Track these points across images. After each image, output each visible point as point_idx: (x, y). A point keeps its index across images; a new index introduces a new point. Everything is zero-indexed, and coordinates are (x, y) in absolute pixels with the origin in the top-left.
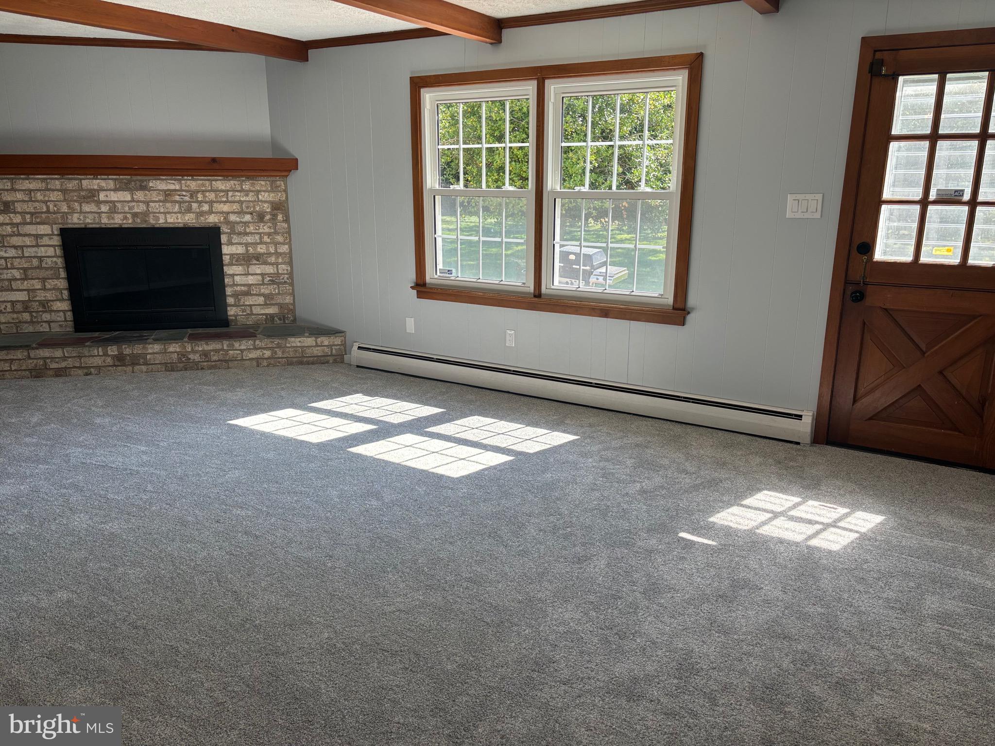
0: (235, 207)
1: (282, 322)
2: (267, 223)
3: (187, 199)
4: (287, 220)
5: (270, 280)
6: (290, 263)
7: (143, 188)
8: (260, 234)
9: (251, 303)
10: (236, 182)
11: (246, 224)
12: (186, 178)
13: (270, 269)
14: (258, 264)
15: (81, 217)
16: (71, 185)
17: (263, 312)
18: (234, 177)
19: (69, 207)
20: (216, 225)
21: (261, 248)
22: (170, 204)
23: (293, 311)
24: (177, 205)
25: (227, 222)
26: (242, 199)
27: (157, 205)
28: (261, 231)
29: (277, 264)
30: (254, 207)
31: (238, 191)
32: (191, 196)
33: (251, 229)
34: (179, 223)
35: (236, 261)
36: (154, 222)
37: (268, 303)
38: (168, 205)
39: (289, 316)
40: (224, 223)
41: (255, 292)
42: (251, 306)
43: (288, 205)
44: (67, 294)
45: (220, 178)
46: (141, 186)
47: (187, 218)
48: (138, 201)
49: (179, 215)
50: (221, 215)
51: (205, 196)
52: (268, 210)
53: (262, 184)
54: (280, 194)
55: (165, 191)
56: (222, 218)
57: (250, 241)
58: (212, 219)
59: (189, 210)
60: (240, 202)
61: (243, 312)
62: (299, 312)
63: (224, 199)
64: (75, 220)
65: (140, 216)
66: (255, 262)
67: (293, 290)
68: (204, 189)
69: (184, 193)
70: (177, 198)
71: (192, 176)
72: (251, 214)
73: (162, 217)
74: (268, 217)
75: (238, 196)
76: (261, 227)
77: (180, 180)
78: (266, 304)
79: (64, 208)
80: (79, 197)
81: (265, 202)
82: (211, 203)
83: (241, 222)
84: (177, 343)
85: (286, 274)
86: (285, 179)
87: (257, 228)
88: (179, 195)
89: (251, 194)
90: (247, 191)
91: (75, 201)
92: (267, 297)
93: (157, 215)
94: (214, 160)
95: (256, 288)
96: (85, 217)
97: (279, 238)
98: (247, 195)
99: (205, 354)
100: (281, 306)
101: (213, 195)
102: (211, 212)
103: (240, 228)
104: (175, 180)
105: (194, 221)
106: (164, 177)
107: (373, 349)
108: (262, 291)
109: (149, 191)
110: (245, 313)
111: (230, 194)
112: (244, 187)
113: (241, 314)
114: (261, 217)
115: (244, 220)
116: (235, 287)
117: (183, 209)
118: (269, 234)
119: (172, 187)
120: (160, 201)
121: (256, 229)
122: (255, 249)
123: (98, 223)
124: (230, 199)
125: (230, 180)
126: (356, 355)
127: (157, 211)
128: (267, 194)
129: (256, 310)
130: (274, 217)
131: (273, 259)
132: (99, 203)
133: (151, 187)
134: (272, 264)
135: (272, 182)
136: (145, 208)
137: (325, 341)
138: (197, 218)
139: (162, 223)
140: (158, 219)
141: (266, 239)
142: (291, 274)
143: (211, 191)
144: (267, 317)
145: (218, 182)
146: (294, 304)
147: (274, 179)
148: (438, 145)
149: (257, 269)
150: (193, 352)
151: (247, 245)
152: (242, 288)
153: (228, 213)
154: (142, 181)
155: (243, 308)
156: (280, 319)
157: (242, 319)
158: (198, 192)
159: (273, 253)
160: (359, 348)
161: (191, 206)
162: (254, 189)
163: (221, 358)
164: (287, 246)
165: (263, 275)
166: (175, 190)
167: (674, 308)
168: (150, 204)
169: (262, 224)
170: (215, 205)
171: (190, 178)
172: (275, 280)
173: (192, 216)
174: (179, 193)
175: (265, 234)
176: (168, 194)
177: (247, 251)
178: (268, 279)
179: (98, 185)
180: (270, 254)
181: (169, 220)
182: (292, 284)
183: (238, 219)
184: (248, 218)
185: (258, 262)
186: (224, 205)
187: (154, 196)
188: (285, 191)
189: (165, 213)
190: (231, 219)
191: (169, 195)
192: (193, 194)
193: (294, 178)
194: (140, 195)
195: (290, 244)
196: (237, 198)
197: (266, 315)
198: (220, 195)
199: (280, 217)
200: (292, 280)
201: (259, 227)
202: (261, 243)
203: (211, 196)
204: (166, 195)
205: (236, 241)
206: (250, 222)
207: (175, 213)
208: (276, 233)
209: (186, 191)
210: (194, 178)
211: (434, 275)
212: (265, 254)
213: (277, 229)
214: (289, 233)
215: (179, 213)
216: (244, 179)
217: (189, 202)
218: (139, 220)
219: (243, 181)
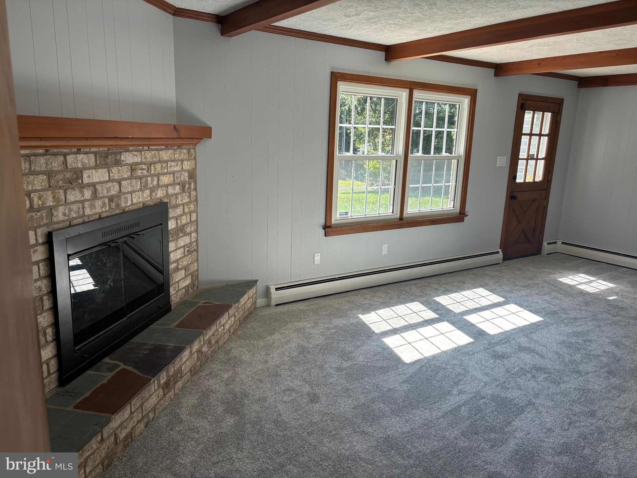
0: (171, 179)
1: (192, 290)
2: (186, 193)
3: (145, 172)
4: (195, 189)
5: (187, 251)
6: (197, 231)
7: (118, 163)
8: (183, 204)
9: (179, 279)
10: (172, 151)
11: (176, 195)
12: (145, 148)
13: (187, 240)
14: (182, 237)
15: (67, 212)
16: (56, 163)
18: (171, 146)
19: (54, 197)
20: (161, 200)
21: (184, 220)
22: (135, 180)
23: (197, 277)
24: (139, 181)
25: (168, 195)
26: (175, 169)
27: (126, 182)
28: (184, 201)
29: (190, 234)
30: (181, 177)
31: (172, 161)
32: (149, 169)
33: (179, 200)
34: (140, 203)
35: (172, 238)
36: (125, 205)
37: (187, 274)
38: (134, 182)
39: (196, 282)
40: (166, 197)
41: (180, 267)
42: (178, 282)
43: (196, 173)
44: (51, 333)
45: (164, 147)
46: (115, 160)
47: (145, 196)
48: (114, 180)
49: (140, 193)
50: (164, 189)
51: (155, 169)
52: (187, 180)
53: (184, 152)
54: (192, 162)
55: (131, 165)
56: (165, 192)
57: (179, 213)
58: (160, 194)
59: (146, 186)
60: (173, 173)
63: (166, 171)
64: (61, 217)
65: (115, 200)
66: (181, 234)
67: (198, 256)
68: (155, 160)
69: (144, 166)
70: (139, 173)
72: (179, 184)
73: (129, 197)
74: (187, 186)
75: (173, 167)
76: (184, 198)
77: (140, 151)
78: (186, 276)
79: (50, 202)
80: (64, 180)
81: (185, 171)
82: (158, 176)
83: (174, 194)
84: (197, 340)
85: (195, 241)
86: (195, 146)
87: (182, 198)
88: (141, 170)
89: (179, 163)
90: (177, 160)
91: (60, 188)
92: (186, 268)
93: (126, 195)
94: (175, 128)
95: (181, 262)
96: (70, 210)
97: (192, 207)
98: (177, 165)
100: (192, 274)
101: (160, 166)
102: (158, 186)
103: (174, 201)
104: (138, 152)
105: (149, 198)
106: (131, 148)
107: (287, 287)
108: (184, 263)
109: (121, 167)
110: (176, 291)
111: (169, 164)
112: (176, 156)
114: (183, 187)
115: (175, 192)
116: (172, 265)
117: (142, 185)
118: (188, 204)
119: (136, 160)
120: (128, 178)
121: (182, 200)
122: (181, 221)
123: (81, 217)
124: (169, 170)
125: (169, 149)
126: (276, 296)
127: (127, 191)
128: (187, 162)
129: (183, 284)
130: (190, 184)
131: (189, 229)
132: (82, 187)
133: (123, 161)
134: (188, 234)
135: (189, 150)
136: (118, 188)
138: (151, 195)
139: (130, 206)
140: (126, 200)
141: (186, 210)
142: (197, 241)
143: (160, 161)
144: (185, 289)
145: (163, 152)
146: (197, 270)
147: (188, 147)
149: (181, 242)
151: (177, 218)
152: (175, 264)
153: (167, 186)
154: (116, 154)
155: (174, 286)
156: (192, 288)
158: (151, 164)
159: (189, 223)
160: (277, 289)
161: (147, 179)
162: (180, 158)
164: (195, 214)
165: (184, 246)
166: (138, 163)
167: (460, 213)
168: (122, 182)
169: (185, 194)
170: (161, 178)
171: (147, 148)
172: (189, 250)
173: (148, 192)
174: (140, 166)
175: (186, 204)
176: (133, 168)
177: (177, 223)
178: (187, 249)
179: (82, 162)
181: (135, 201)
182: (197, 251)
183: (173, 191)
184: (177, 189)
186: (166, 177)
187: (125, 172)
188: (195, 159)
189: (131, 193)
190: (169, 193)
192: (149, 166)
194: (115, 172)
195: (196, 212)
196: (172, 169)
197: (185, 287)
198: (164, 166)
199: (192, 186)
200: (198, 246)
202: (184, 213)
203: (159, 168)
204: (132, 170)
205: (172, 215)
206: (178, 194)
207: (138, 191)
208: (190, 202)
209: (145, 164)
210: (150, 147)
211: (337, 217)
212: (186, 224)
213: (191, 198)
214: (196, 200)
215: (141, 190)
216: (176, 147)
217: (147, 176)
218: (114, 205)
219: (175, 150)
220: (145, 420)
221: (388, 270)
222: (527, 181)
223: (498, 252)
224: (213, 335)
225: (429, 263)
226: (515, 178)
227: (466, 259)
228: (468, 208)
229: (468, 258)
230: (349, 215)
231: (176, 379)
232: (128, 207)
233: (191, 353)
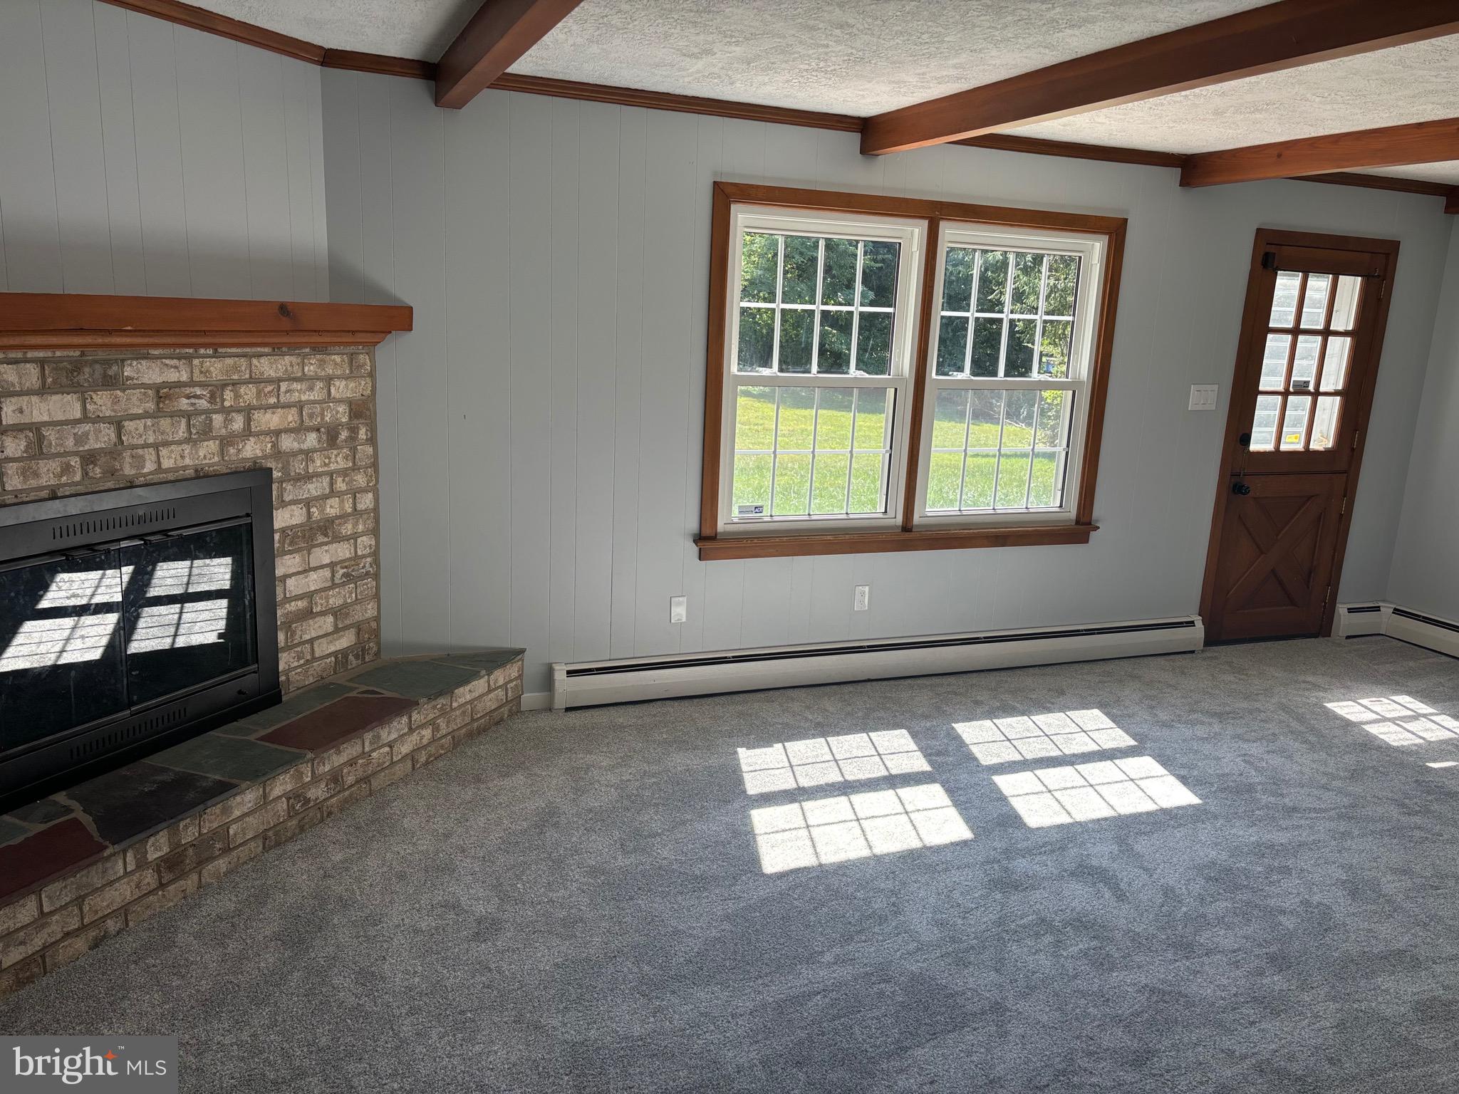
0: (290, 418)
1: (360, 662)
2: (342, 448)
3: (203, 404)
4: (372, 440)
5: (343, 575)
6: (375, 532)
7: (111, 382)
8: (331, 474)
9: (314, 635)
10: (294, 359)
11: (308, 454)
12: (202, 351)
13: (342, 551)
14: (326, 544)
17: (332, 649)
18: (293, 348)
20: (255, 463)
21: (331, 507)
22: (168, 420)
23: (376, 633)
24: (184, 421)
25: (277, 453)
26: (304, 398)
27: (140, 424)
28: (333, 467)
29: (354, 537)
30: (322, 415)
31: (296, 380)
32: (212, 399)
33: (317, 464)
34: (185, 468)
35: (290, 545)
36: (133, 472)
37: (340, 626)
38: (165, 423)
39: (371, 645)
40: (271, 456)
41: (319, 609)
42: (311, 641)
43: (375, 405)
45: (266, 350)
46: (105, 376)
47: (201, 454)
48: (98, 419)
49: (185, 446)
50: (268, 439)
51: (237, 396)
52: (344, 420)
53: (336, 362)
54: (363, 383)
55: (157, 388)
56: (269, 445)
57: (314, 493)
58: (251, 450)
59: (206, 433)
60: (300, 406)
61: (299, 658)
63: (273, 400)
65: (102, 460)
66: (321, 539)
67: (378, 587)
68: (235, 377)
69: (198, 391)
70: (184, 404)
71: (215, 346)
72: (318, 430)
73: (149, 455)
74: (344, 435)
75: (299, 392)
76: (333, 460)
77: (189, 358)
78: (337, 630)
81: (340, 401)
82: (248, 411)
83: (301, 451)
84: (285, 772)
85: (369, 555)
86: (372, 348)
87: (327, 461)
88: (188, 398)
89: (319, 385)
90: (311, 379)
92: (337, 613)
93: (140, 451)
94: (283, 309)
95: (321, 598)
97: (361, 480)
98: (311, 389)
99: (335, 778)
100: (358, 627)
101: (254, 390)
102: (247, 433)
103: (298, 467)
104: (179, 359)
105: (216, 459)
106: (156, 352)
107: (598, 669)
108: (331, 602)
109: (124, 391)
110: (302, 662)
111: (284, 386)
112: (306, 369)
113: (296, 664)
114: (331, 436)
115: (305, 446)
116: (287, 606)
117: (194, 431)
118: (344, 473)
119: (172, 376)
120: (146, 415)
121: (326, 465)
122: (322, 511)
124: (282, 399)
125: (283, 354)
126: (566, 688)
127: (141, 442)
128: (344, 383)
129: (323, 648)
130: (354, 430)
131: (347, 529)
133: (129, 378)
134: (346, 539)
135: (352, 357)
136: (113, 436)
137: (499, 676)
138: (222, 452)
139: (150, 473)
140: (140, 461)
141: (341, 485)
142: (375, 554)
143: (252, 380)
144: (336, 658)
145: (263, 360)
146: (377, 619)
147: (352, 349)
149: (323, 555)
151: (308, 503)
152: (299, 603)
153: (278, 433)
154: (107, 363)
155: (299, 649)
156: (357, 657)
157: (298, 678)
158: (224, 386)
159: (349, 515)
160: (570, 673)
161: (211, 420)
162: (323, 374)
163: (360, 773)
164: (370, 495)
165: (332, 565)
166: (179, 384)
167: (1078, 522)
168: (126, 423)
169: (335, 452)
170: (257, 415)
171: (210, 351)
172: (349, 573)
173: (212, 446)
174: (188, 390)
175: (338, 472)
176: (163, 393)
177: (309, 514)
178: (342, 571)
180: (344, 517)
181: (167, 463)
182: (376, 576)
183: (296, 445)
184: (311, 440)
185: (326, 540)
186: (273, 413)
187: (137, 402)
188: (372, 375)
189: (156, 446)
190: (284, 448)
191: (167, 396)
192: (216, 391)
194: (102, 402)
195: (375, 490)
196: (295, 397)
197: (335, 654)
198: (267, 390)
199: (362, 434)
200: (378, 566)
201: (330, 458)
202: (333, 493)
203: (249, 394)
204: (160, 398)
205: (290, 497)
206: (314, 450)
207: (179, 443)
208: (355, 468)
209: (202, 385)
210: (220, 350)
211: (731, 515)
212: (337, 517)
213: (357, 460)
214: (375, 465)
215: (188, 440)
216: (307, 350)
217: (207, 412)
218: (98, 470)
219: (305, 356)
220: (93, 934)
221: (868, 647)
222: (1283, 447)
223: (1193, 622)
224: (352, 762)
225: (985, 638)
226: (1246, 439)
227: (1094, 634)
228: (1099, 510)
229: (1098, 633)
230: (766, 512)
231: (204, 851)
232: (145, 475)
233: (265, 801)
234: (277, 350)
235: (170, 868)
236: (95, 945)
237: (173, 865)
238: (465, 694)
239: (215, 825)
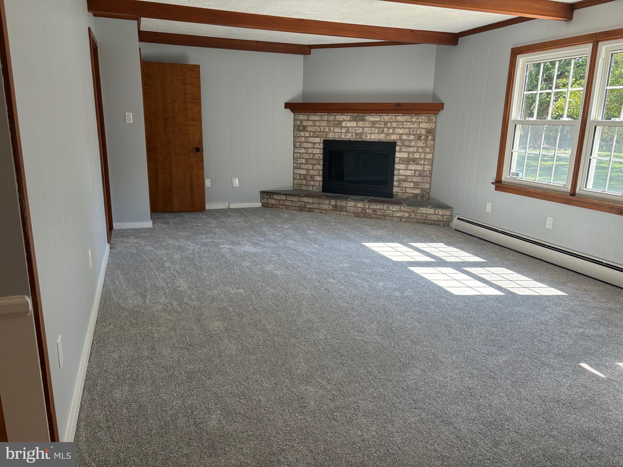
0: (406, 131)
1: (421, 199)
2: (422, 141)
3: (382, 126)
4: (433, 140)
5: (418, 174)
6: (432, 165)
7: (363, 120)
8: (417, 147)
9: (406, 186)
10: (409, 117)
11: (411, 141)
12: (384, 114)
13: (419, 168)
14: (413, 164)
15: (333, 135)
16: (331, 118)
17: (412, 192)
18: (409, 114)
19: (329, 129)
20: (395, 141)
21: (416, 155)
22: (374, 129)
23: (429, 193)
24: (377, 129)
25: (401, 139)
26: (410, 127)
27: (368, 129)
28: (418, 145)
29: (424, 165)
30: (416, 131)
31: (409, 122)
32: (385, 125)
33: (413, 144)
34: (377, 139)
35: (402, 162)
36: (365, 138)
37: (416, 187)
38: (373, 129)
39: (426, 196)
40: (399, 140)
41: (409, 180)
42: (406, 188)
43: (435, 131)
44: (322, 173)
45: (401, 114)
46: (362, 119)
47: (381, 136)
48: (359, 127)
49: (377, 134)
50: (398, 135)
51: (391, 125)
52: (424, 133)
53: (423, 118)
54: (432, 124)
55: (373, 121)
56: (399, 137)
57: (411, 151)
58: (393, 137)
59: (382, 132)
60: (410, 128)
61: (401, 191)
62: (432, 195)
63: (401, 126)
64: (331, 136)
65: (359, 135)
66: (412, 163)
67: (431, 181)
68: (391, 120)
69: (381, 123)
70: (378, 125)
71: (387, 113)
72: (414, 135)
73: (369, 135)
74: (423, 137)
75: (409, 125)
76: (419, 143)
77: (380, 116)
78: (414, 188)
79: (327, 130)
80: (334, 124)
81: (423, 128)
82: (394, 128)
83: (408, 140)
84: (362, 203)
85: (429, 171)
86: (436, 115)
87: (416, 143)
88: (379, 124)
89: (416, 124)
90: (414, 122)
91: (332, 126)
92: (416, 183)
93: (367, 134)
94: (398, 104)
95: (410, 178)
96: (335, 135)
97: (428, 150)
98: (414, 124)
99: (375, 210)
100: (422, 189)
101: (396, 124)
102: (393, 133)
103: (407, 143)
104: (378, 116)
105: (384, 138)
106: (373, 114)
108: (413, 180)
109: (365, 122)
110: (402, 192)
111: (405, 123)
112: (413, 119)
113: (400, 191)
114: (419, 137)
115: (410, 139)
116: (399, 176)
117: (380, 131)
118: (422, 147)
119: (376, 119)
120: (369, 127)
121: (416, 144)
122: (413, 155)
123: (340, 138)
124: (404, 126)
125: (406, 116)
126: (456, 223)
127: (367, 132)
128: (425, 124)
129: (409, 190)
130: (427, 137)
131: (422, 162)
132: (342, 127)
133: (366, 119)
134: (421, 165)
135: (429, 117)
136: (362, 131)
137: (440, 212)
138: (386, 137)
139: (369, 139)
140: (367, 136)
141: (420, 150)
142: (431, 171)
143: (396, 121)
144: (413, 195)
145: (399, 117)
146: (430, 189)
148: (524, 91)
149: (412, 167)
150: (369, 208)
151: (409, 153)
152: (403, 177)
153: (402, 134)
154: (363, 116)
156: (421, 197)
157: (400, 195)
158: (388, 122)
159: (423, 159)
160: (458, 219)
161: (384, 129)
162: (418, 121)
163: (382, 213)
164: (431, 155)
165: (415, 170)
166: (378, 121)
168: (365, 128)
169: (419, 141)
170: (396, 130)
171: (386, 114)
172: (421, 174)
173: (384, 135)
174: (379, 123)
175: (420, 147)
176: (374, 123)
177: (409, 156)
178: (418, 173)
179: (343, 118)
180: (421, 159)
181: (372, 137)
182: (431, 177)
183: (407, 138)
184: (412, 137)
185: (414, 163)
186: (401, 129)
187: (367, 124)
188: (435, 122)
189: (370, 134)
190: (403, 138)
191: (374, 124)
192: (386, 123)
193: (441, 114)
194: (361, 124)
195: (433, 154)
196: (408, 126)
197: (413, 194)
198: (399, 124)
199: (430, 138)
200: (431, 175)
201: (417, 143)
202: (417, 152)
203: (395, 124)
204: (372, 124)
205: (404, 150)
206: (413, 140)
207: (376, 133)
208: (426, 147)
209: (383, 122)
210: (388, 114)
212: (418, 158)
213: (427, 145)
214: (434, 147)
215: (377, 133)
216: (413, 115)
217: (383, 128)
218: (358, 137)
219: (413, 116)
220: (320, 211)
231: (342, 209)
232: (367, 139)
234: (404, 114)
235: (335, 208)
236: (320, 213)
237: (335, 207)
238: (423, 210)
239: (344, 205)
